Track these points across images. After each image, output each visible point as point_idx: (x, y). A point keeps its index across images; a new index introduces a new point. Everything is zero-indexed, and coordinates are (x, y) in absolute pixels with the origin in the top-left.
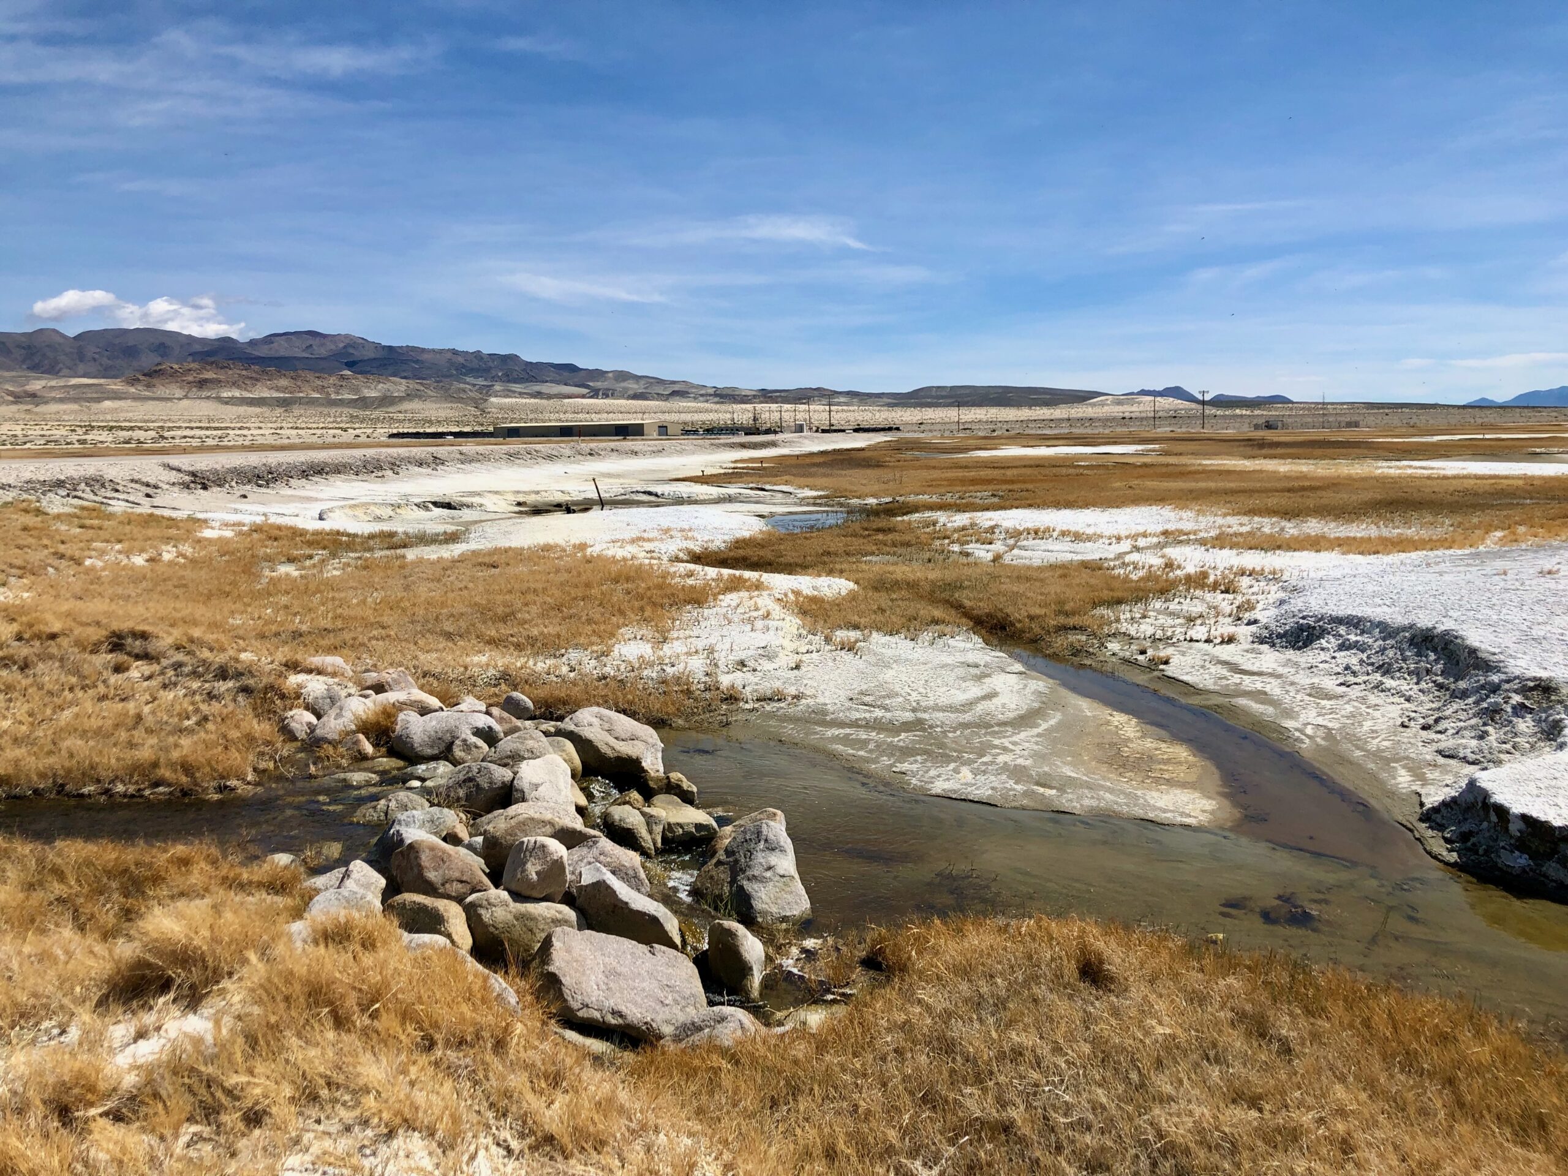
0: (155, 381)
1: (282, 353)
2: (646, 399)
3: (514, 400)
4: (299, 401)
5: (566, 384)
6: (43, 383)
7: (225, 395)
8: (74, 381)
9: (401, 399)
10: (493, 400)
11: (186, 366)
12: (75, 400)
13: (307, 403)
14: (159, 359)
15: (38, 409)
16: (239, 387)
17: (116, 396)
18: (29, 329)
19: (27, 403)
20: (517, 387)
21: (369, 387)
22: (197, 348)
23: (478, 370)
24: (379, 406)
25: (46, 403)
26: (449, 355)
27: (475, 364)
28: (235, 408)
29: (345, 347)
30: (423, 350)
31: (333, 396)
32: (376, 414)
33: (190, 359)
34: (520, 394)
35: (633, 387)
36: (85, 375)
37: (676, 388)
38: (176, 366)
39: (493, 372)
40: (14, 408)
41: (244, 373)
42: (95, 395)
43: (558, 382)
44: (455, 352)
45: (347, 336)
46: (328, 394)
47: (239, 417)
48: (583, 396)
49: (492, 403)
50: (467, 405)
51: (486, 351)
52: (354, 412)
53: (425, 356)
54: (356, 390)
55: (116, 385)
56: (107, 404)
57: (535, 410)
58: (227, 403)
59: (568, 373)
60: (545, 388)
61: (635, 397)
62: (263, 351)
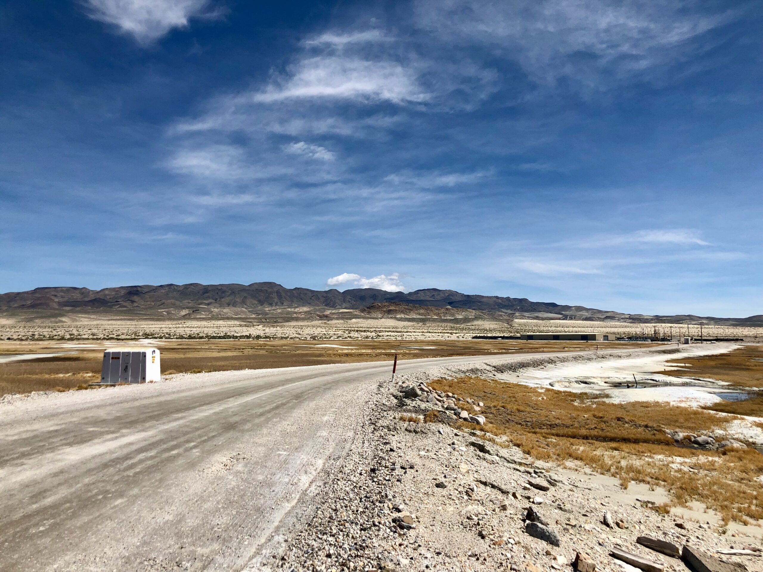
0: (371, 311)
1: (422, 298)
2: (592, 320)
3: (526, 320)
4: (428, 320)
5: (550, 313)
6: (330, 311)
7: (398, 316)
8: (341, 311)
9: (473, 320)
10: (516, 320)
11: (384, 304)
12: (342, 318)
13: (432, 321)
14: (373, 301)
15: (329, 322)
16: (404, 313)
17: (356, 317)
18: (327, 289)
19: (325, 320)
20: (527, 314)
21: (458, 314)
22: (388, 296)
23: (508, 306)
24: (464, 323)
25: (332, 320)
26: (495, 299)
27: (507, 303)
28: (403, 322)
29: (448, 296)
30: (483, 296)
31: (443, 318)
32: (462, 326)
33: (385, 301)
34: (528, 317)
35: (586, 314)
36: (345, 308)
37: (608, 315)
38: (379, 304)
39: (515, 307)
40: (320, 322)
41: (406, 307)
42: (349, 316)
43: (547, 312)
44: (497, 297)
45: (450, 291)
46: (441, 317)
47: (404, 326)
48: (559, 319)
49: (515, 322)
50: (504, 323)
51: (512, 297)
52: (452, 325)
53: (483, 300)
54: (453, 315)
55: (357, 312)
56: (354, 320)
57: (536, 325)
58: (399, 320)
59: (551, 307)
60: (540, 315)
61: (586, 319)
62: (414, 298)
